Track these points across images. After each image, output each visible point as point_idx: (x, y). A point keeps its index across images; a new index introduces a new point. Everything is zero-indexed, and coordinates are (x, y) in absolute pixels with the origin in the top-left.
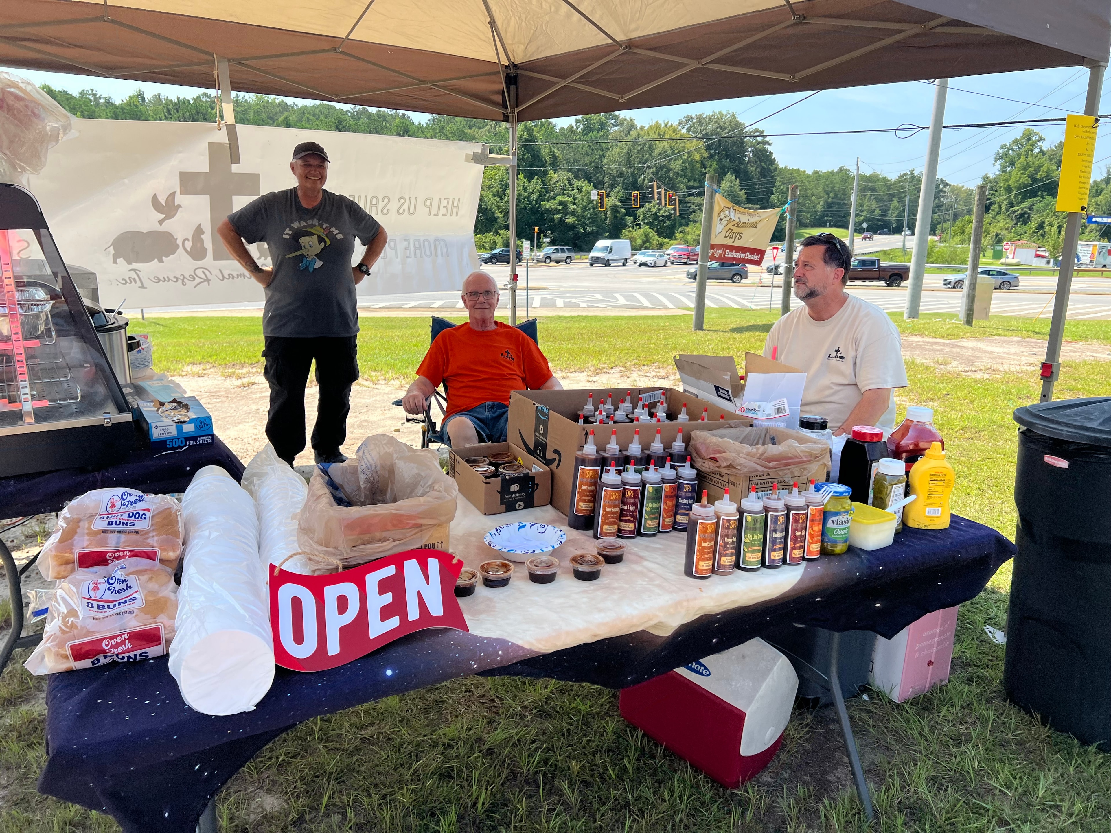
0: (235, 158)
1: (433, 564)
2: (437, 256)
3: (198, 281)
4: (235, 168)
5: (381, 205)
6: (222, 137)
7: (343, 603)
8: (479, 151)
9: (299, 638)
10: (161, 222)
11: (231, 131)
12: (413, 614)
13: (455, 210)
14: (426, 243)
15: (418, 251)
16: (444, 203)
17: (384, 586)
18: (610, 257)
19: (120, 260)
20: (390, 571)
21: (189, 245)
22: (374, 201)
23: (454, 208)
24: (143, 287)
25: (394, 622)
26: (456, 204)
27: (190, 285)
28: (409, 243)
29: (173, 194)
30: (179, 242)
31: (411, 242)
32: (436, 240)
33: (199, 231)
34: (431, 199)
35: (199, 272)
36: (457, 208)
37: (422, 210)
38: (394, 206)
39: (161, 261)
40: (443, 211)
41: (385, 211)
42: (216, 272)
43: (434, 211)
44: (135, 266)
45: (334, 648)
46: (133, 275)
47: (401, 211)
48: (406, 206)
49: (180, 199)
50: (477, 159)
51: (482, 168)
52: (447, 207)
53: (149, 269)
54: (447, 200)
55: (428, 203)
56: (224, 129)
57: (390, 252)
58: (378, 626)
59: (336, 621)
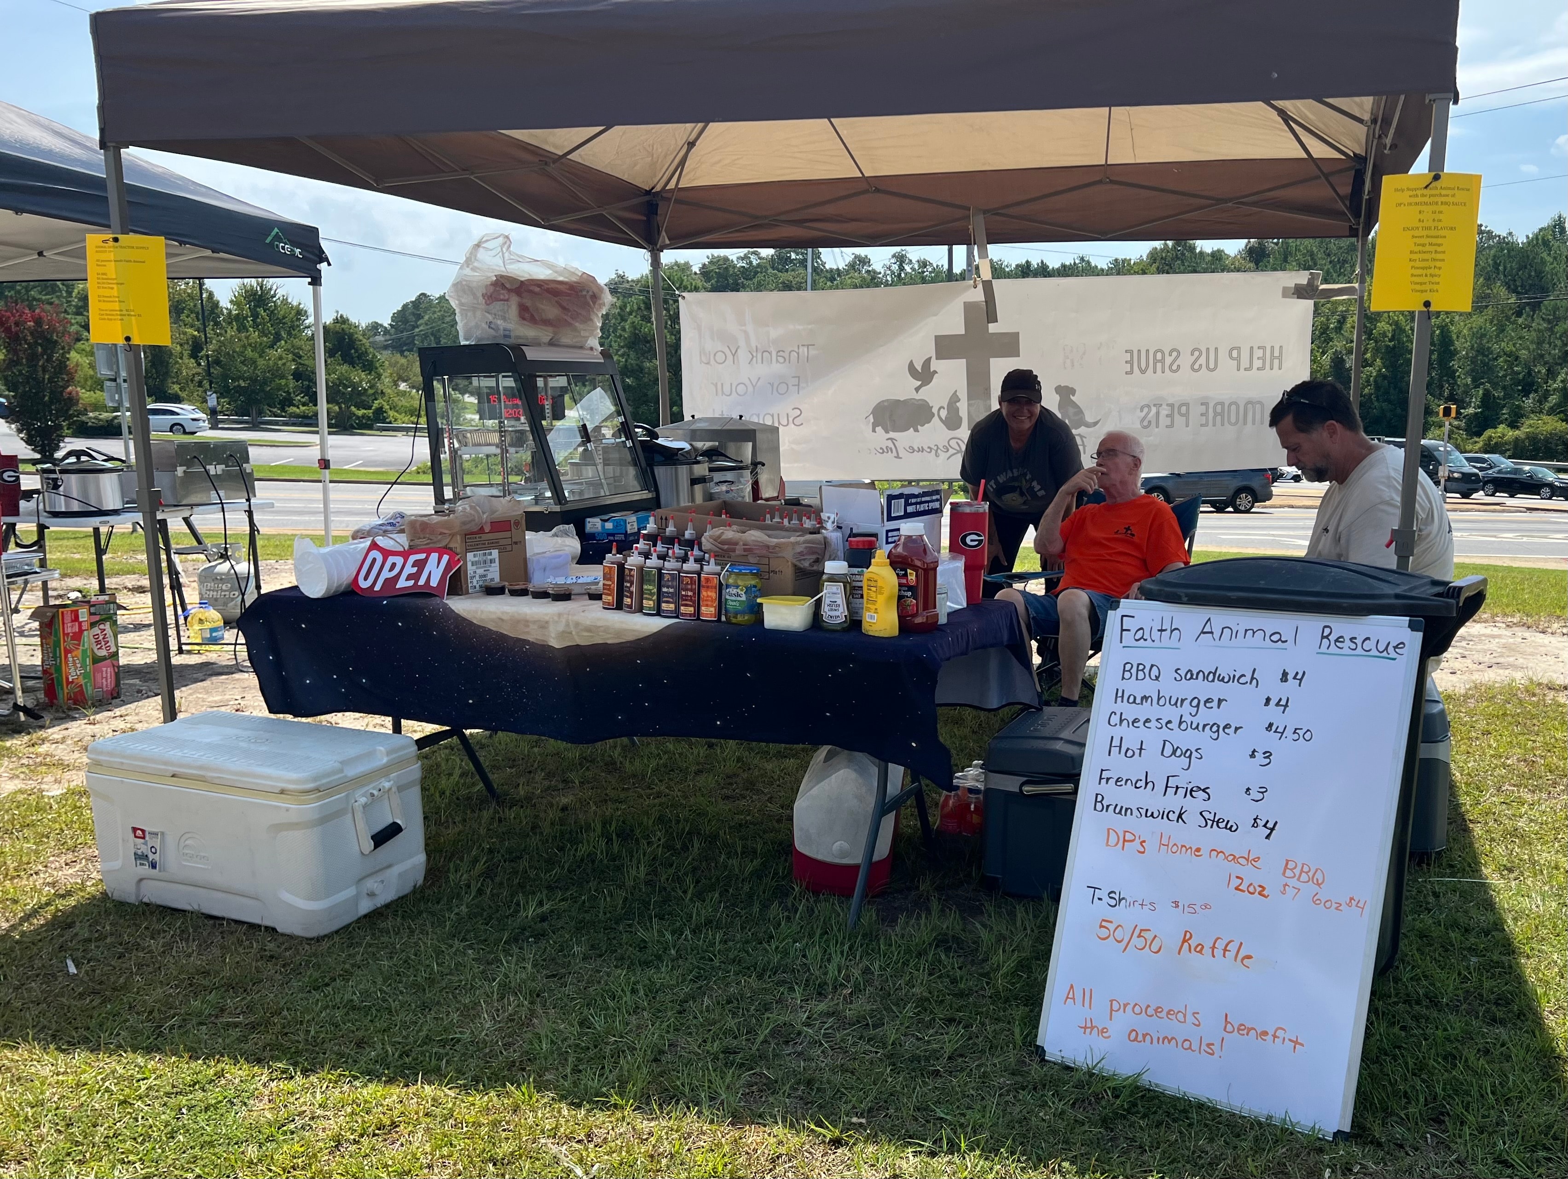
0: (992, 317)
1: (446, 558)
2: (1245, 423)
3: (951, 451)
4: (992, 328)
5: (1168, 360)
6: (978, 295)
7: (393, 566)
8: (1305, 282)
9: (366, 579)
10: (917, 389)
11: (988, 287)
12: (422, 582)
13: (1276, 362)
14: (1233, 407)
15: (1219, 418)
16: (1259, 353)
17: (416, 563)
19: (879, 429)
20: (423, 556)
21: (944, 414)
22: (1159, 356)
23: (1276, 358)
24: (898, 457)
25: (411, 583)
26: (1276, 354)
27: (943, 456)
28: (1207, 409)
29: (928, 361)
30: (935, 410)
31: (1211, 405)
32: (1249, 402)
33: (955, 398)
34: (1239, 349)
35: (953, 443)
36: (1280, 358)
37: (1226, 364)
39: (916, 430)
40: (1257, 363)
41: (1174, 367)
43: (1245, 362)
44: (892, 435)
45: (377, 588)
46: (890, 445)
47: (1196, 367)
48: (1202, 360)
49: (935, 365)
50: (1300, 292)
51: (1309, 304)
52: (1263, 358)
53: (905, 438)
54: (1263, 348)
55: (1235, 354)
56: (980, 286)
57: (1179, 420)
58: (402, 583)
59: (386, 574)
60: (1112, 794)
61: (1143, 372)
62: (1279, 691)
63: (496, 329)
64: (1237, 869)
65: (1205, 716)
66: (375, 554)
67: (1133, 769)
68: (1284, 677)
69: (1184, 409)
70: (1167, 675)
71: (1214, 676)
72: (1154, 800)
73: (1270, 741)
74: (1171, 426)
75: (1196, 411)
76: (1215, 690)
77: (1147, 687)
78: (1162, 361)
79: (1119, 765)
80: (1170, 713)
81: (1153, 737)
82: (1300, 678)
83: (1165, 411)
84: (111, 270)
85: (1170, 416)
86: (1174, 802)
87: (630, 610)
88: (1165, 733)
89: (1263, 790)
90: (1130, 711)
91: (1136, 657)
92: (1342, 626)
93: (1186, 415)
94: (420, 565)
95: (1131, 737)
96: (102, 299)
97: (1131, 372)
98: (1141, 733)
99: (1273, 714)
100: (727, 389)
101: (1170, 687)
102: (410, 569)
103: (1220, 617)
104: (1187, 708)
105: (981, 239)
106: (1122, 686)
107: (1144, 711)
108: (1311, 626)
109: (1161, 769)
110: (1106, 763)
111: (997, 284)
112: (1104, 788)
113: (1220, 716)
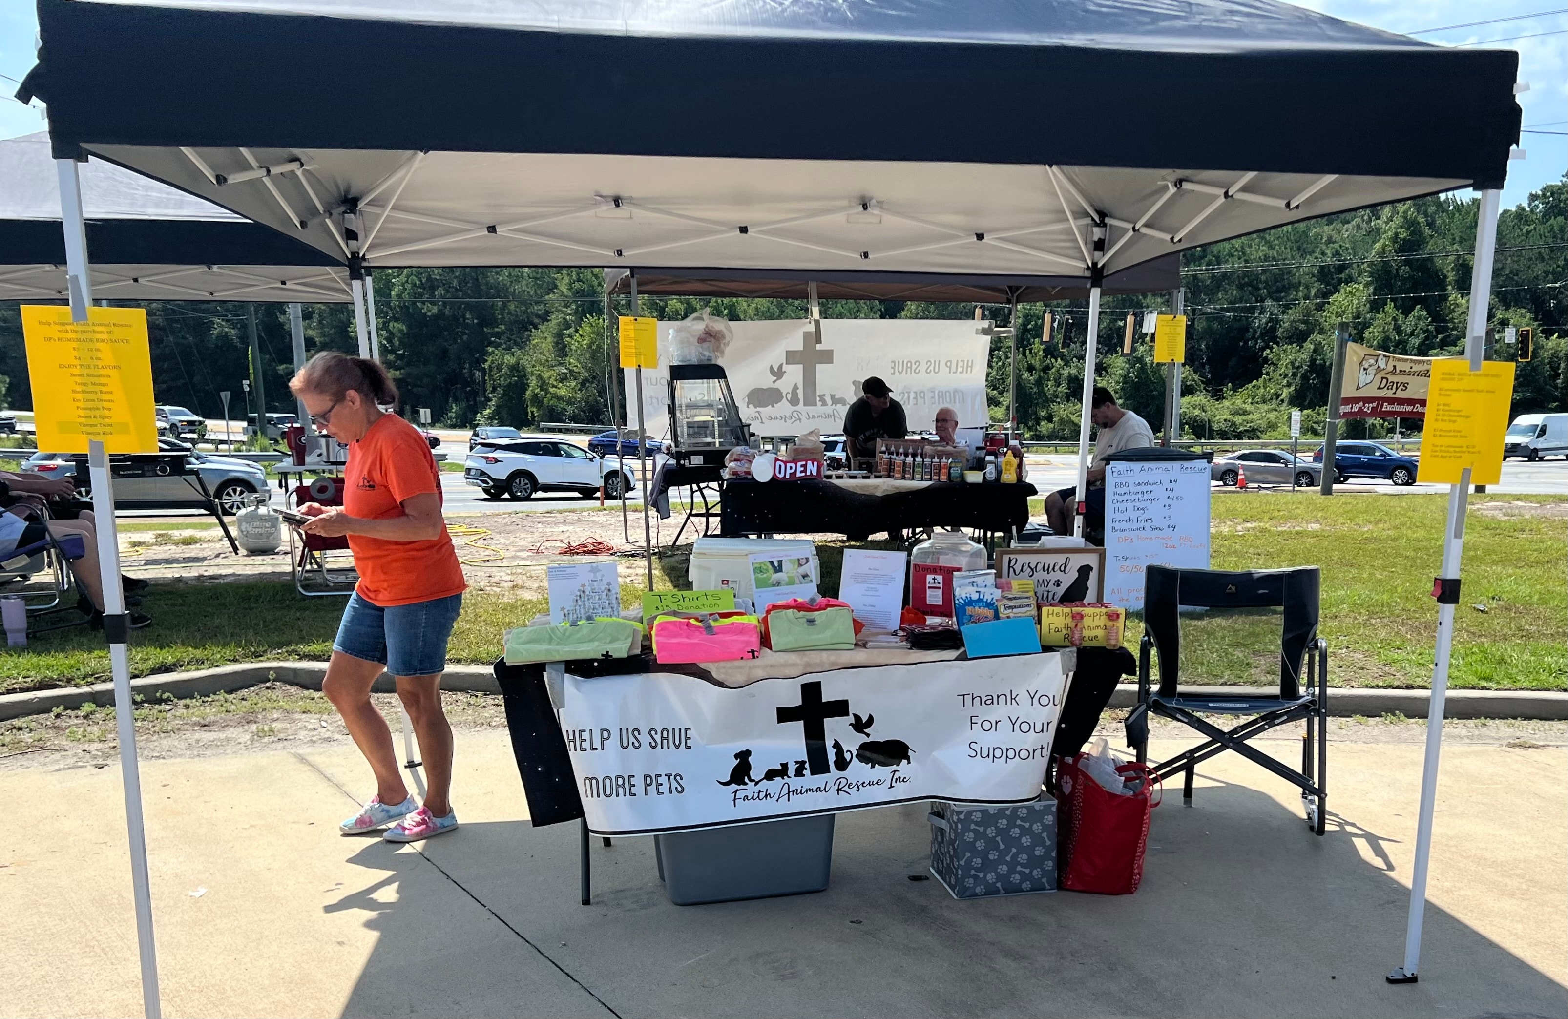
0: (819, 340)
1: (815, 463)
2: (955, 402)
3: (794, 419)
4: (819, 347)
5: (914, 367)
6: (812, 328)
7: (791, 468)
8: (987, 326)
9: (780, 473)
10: (774, 382)
11: (817, 324)
12: (808, 473)
13: (969, 369)
14: (948, 393)
16: (961, 364)
17: (802, 466)
18: (1541, 444)
19: (751, 406)
20: (804, 463)
21: (789, 396)
22: (909, 365)
23: (969, 367)
24: (762, 423)
25: (803, 474)
26: (970, 364)
27: (788, 421)
28: (934, 394)
29: (781, 365)
30: (784, 395)
31: (936, 393)
32: (956, 391)
33: (796, 388)
34: (951, 362)
35: (795, 414)
36: (971, 367)
37: (944, 369)
38: (923, 367)
39: (773, 406)
40: (960, 369)
41: (917, 371)
42: (804, 414)
43: (953, 369)
44: (758, 409)
45: (788, 477)
46: (757, 415)
47: (928, 371)
48: (932, 368)
49: (785, 368)
50: (985, 332)
52: (963, 367)
53: (766, 411)
54: (963, 361)
55: (949, 364)
56: (813, 323)
57: (920, 401)
58: (799, 475)
59: (789, 471)
60: (1117, 526)
61: (900, 373)
62: (1170, 486)
64: (1165, 542)
65: (1146, 497)
66: (778, 463)
67: (1125, 516)
68: (1171, 481)
69: (922, 395)
70: (1131, 485)
71: (1147, 483)
72: (1135, 525)
73: (1169, 502)
74: (916, 404)
75: (929, 395)
76: (1149, 488)
77: (1124, 490)
78: (911, 368)
79: (1118, 516)
80: (1133, 497)
81: (1130, 505)
82: (1176, 481)
83: (912, 396)
84: (632, 334)
85: (915, 398)
86: (1141, 525)
87: (909, 479)
88: (1134, 504)
89: (1170, 517)
90: (1120, 498)
91: (1119, 480)
92: (1186, 464)
93: (924, 398)
94: (805, 466)
95: (1122, 507)
96: (626, 347)
97: (893, 374)
98: (1124, 505)
99: (1169, 493)
100: (654, 381)
101: (1132, 489)
102: (799, 470)
103: (1147, 465)
104: (1140, 495)
105: (814, 295)
106: (1115, 490)
107: (1125, 497)
108: (1177, 465)
109: (1134, 515)
110: (1114, 516)
111: (823, 322)
112: (1114, 525)
113: (1152, 496)
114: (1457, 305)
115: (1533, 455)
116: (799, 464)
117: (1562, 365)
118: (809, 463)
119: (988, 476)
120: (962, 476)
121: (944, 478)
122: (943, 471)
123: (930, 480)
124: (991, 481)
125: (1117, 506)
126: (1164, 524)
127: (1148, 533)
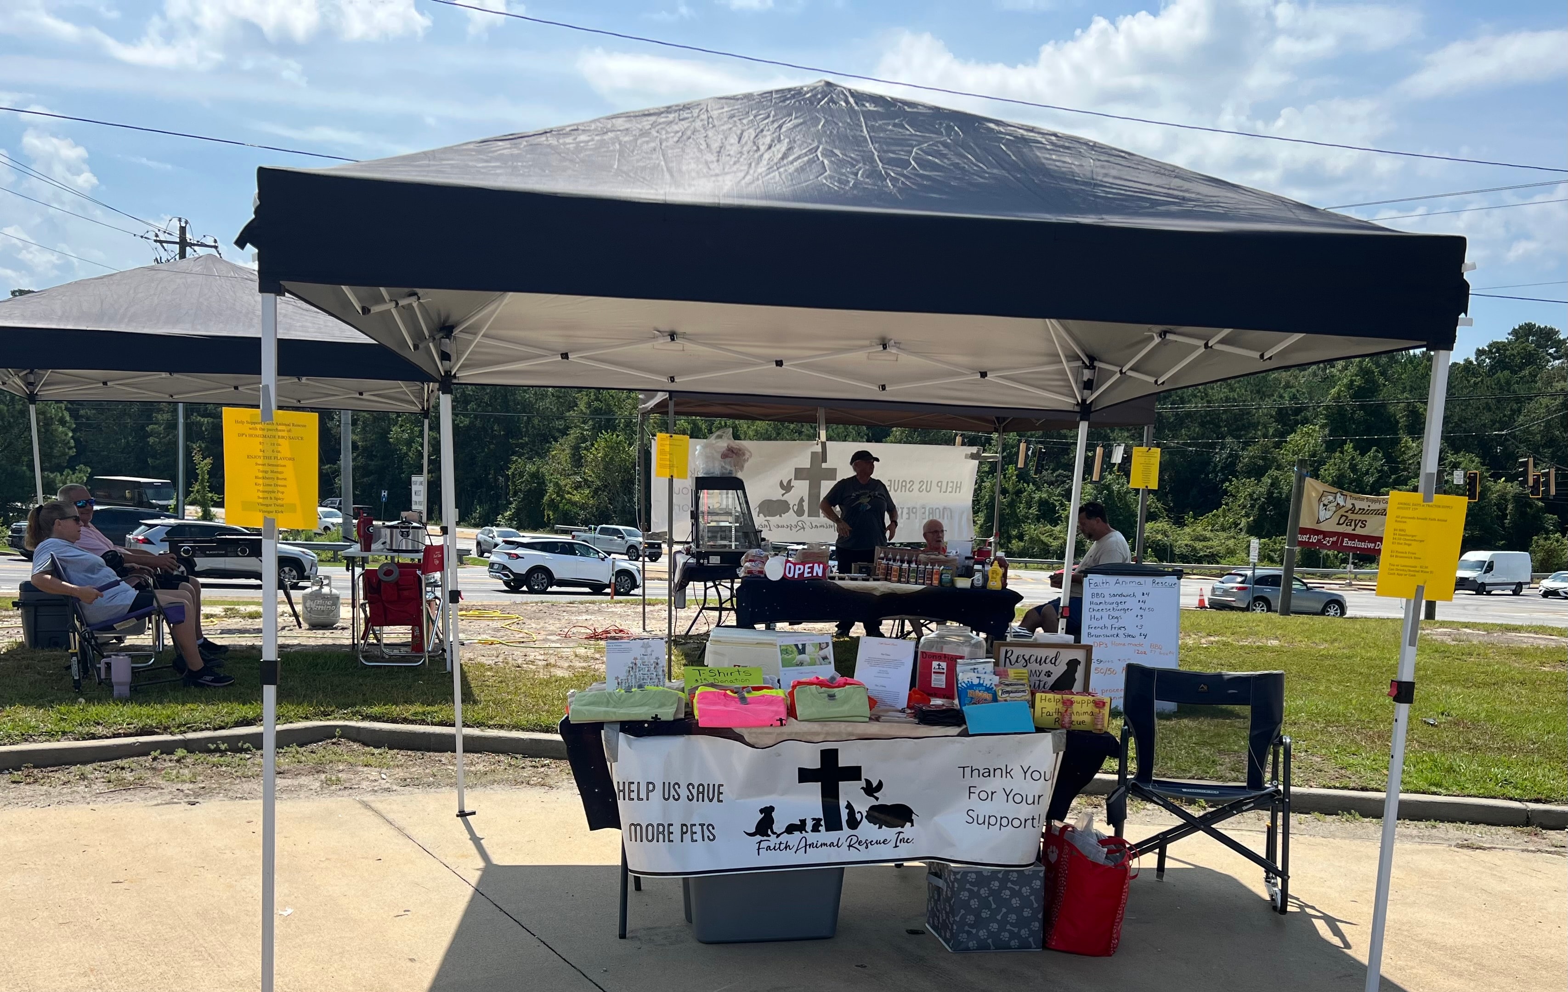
0: (824, 460)
1: (821, 566)
3: (798, 528)
4: (824, 465)
5: (908, 486)
6: (818, 449)
7: (800, 569)
8: (975, 451)
9: (789, 572)
10: (783, 495)
11: (824, 445)
12: (815, 574)
13: (958, 489)
16: (950, 485)
17: (809, 568)
19: (761, 515)
20: (811, 564)
21: (796, 508)
22: (904, 483)
23: (958, 487)
24: (772, 529)
25: (810, 574)
27: (794, 530)
28: (925, 510)
29: (790, 481)
31: (927, 509)
32: (945, 508)
33: (802, 500)
34: (941, 482)
35: (800, 523)
36: (960, 488)
37: (935, 489)
38: (916, 487)
39: (781, 515)
40: (949, 489)
41: (911, 489)
42: (808, 524)
43: (944, 489)
44: (768, 518)
45: (796, 576)
46: (766, 523)
47: (921, 489)
48: (924, 487)
49: (793, 483)
50: (973, 456)
51: (977, 462)
52: (952, 487)
53: (775, 520)
54: (953, 482)
55: (940, 484)
56: (820, 444)
57: (913, 515)
58: (806, 575)
59: (797, 572)
60: (1093, 632)
62: (1142, 598)
63: (726, 469)
64: (1137, 648)
65: (1120, 607)
66: (788, 564)
67: (1101, 623)
68: (1143, 594)
69: (915, 510)
70: (1107, 596)
71: (1121, 595)
72: (1109, 632)
73: (1141, 612)
74: (909, 518)
75: (921, 511)
76: (1123, 599)
77: (1101, 600)
78: (905, 486)
79: (1094, 623)
80: (1109, 607)
81: (1105, 614)
82: (1148, 593)
84: (667, 448)
85: (908, 513)
86: (1115, 632)
87: (904, 582)
88: (1109, 613)
89: (1142, 625)
90: (1096, 607)
91: (1095, 591)
92: (1158, 579)
93: (916, 513)
94: (812, 568)
95: (1098, 615)
96: (661, 460)
98: (1101, 613)
99: (1141, 604)
101: (1108, 599)
102: (807, 570)
103: (1121, 579)
104: (1115, 605)
105: (822, 420)
106: (1092, 600)
107: (1100, 607)
108: (1149, 580)
109: (1108, 623)
110: (1090, 623)
111: (828, 443)
112: (1090, 630)
113: (1126, 606)
114: (1408, 448)
115: (1480, 589)
116: (807, 566)
117: (1510, 507)
118: (816, 565)
119: (976, 582)
120: (952, 582)
121: (936, 582)
122: (935, 577)
123: (923, 584)
124: (978, 588)
125: (1093, 614)
126: (1135, 632)
127: (1122, 639)
